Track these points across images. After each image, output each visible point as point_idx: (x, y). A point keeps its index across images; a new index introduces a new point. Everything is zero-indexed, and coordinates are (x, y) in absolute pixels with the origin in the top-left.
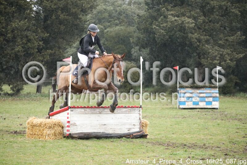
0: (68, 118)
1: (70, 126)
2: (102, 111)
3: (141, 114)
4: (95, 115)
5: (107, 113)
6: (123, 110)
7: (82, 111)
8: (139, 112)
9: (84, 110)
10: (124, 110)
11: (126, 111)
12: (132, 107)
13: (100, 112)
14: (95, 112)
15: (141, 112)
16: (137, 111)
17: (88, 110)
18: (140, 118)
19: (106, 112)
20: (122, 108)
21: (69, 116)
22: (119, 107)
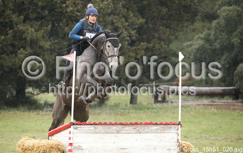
0: (70, 139)
1: (72, 150)
2: (120, 130)
3: (180, 134)
4: (111, 134)
5: (128, 132)
6: (152, 128)
7: (91, 128)
8: (176, 132)
9: (93, 128)
10: (155, 127)
11: (157, 130)
12: (166, 124)
13: (117, 130)
14: (111, 130)
15: (179, 132)
16: (173, 129)
17: (99, 127)
18: (178, 140)
19: (127, 130)
20: (150, 126)
21: (71, 136)
22: (146, 124)
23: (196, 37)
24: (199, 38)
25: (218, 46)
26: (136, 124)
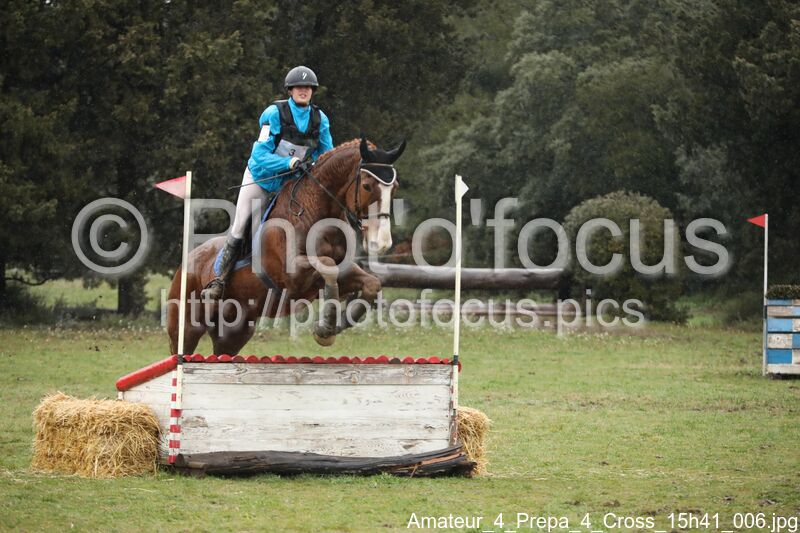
0: (174, 398)
1: (180, 427)
2: (303, 376)
3: (456, 389)
4: (279, 387)
5: (324, 381)
6: (385, 371)
7: (228, 372)
8: (448, 382)
9: (234, 371)
10: (391, 371)
11: (398, 377)
12: (421, 362)
13: (296, 377)
14: (279, 376)
15: (455, 382)
16: (439, 374)
17: (250, 368)
18: (451, 403)
19: (321, 377)
20: (381, 366)
21: (177, 390)
22: (370, 361)
23: (453, 133)
24: (461, 136)
25: (511, 160)
26: (345, 361)
